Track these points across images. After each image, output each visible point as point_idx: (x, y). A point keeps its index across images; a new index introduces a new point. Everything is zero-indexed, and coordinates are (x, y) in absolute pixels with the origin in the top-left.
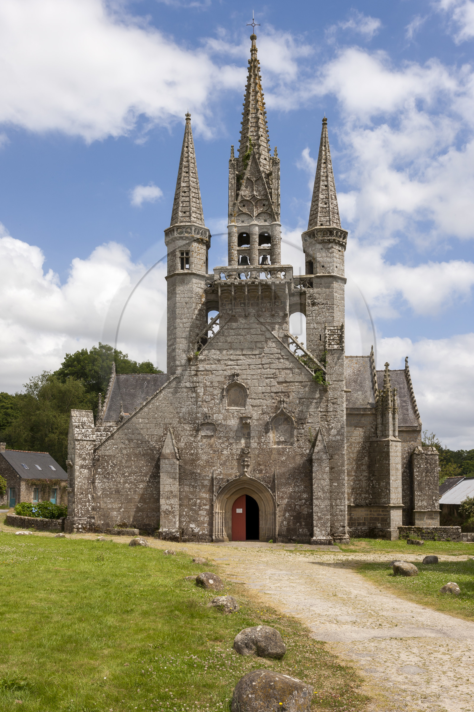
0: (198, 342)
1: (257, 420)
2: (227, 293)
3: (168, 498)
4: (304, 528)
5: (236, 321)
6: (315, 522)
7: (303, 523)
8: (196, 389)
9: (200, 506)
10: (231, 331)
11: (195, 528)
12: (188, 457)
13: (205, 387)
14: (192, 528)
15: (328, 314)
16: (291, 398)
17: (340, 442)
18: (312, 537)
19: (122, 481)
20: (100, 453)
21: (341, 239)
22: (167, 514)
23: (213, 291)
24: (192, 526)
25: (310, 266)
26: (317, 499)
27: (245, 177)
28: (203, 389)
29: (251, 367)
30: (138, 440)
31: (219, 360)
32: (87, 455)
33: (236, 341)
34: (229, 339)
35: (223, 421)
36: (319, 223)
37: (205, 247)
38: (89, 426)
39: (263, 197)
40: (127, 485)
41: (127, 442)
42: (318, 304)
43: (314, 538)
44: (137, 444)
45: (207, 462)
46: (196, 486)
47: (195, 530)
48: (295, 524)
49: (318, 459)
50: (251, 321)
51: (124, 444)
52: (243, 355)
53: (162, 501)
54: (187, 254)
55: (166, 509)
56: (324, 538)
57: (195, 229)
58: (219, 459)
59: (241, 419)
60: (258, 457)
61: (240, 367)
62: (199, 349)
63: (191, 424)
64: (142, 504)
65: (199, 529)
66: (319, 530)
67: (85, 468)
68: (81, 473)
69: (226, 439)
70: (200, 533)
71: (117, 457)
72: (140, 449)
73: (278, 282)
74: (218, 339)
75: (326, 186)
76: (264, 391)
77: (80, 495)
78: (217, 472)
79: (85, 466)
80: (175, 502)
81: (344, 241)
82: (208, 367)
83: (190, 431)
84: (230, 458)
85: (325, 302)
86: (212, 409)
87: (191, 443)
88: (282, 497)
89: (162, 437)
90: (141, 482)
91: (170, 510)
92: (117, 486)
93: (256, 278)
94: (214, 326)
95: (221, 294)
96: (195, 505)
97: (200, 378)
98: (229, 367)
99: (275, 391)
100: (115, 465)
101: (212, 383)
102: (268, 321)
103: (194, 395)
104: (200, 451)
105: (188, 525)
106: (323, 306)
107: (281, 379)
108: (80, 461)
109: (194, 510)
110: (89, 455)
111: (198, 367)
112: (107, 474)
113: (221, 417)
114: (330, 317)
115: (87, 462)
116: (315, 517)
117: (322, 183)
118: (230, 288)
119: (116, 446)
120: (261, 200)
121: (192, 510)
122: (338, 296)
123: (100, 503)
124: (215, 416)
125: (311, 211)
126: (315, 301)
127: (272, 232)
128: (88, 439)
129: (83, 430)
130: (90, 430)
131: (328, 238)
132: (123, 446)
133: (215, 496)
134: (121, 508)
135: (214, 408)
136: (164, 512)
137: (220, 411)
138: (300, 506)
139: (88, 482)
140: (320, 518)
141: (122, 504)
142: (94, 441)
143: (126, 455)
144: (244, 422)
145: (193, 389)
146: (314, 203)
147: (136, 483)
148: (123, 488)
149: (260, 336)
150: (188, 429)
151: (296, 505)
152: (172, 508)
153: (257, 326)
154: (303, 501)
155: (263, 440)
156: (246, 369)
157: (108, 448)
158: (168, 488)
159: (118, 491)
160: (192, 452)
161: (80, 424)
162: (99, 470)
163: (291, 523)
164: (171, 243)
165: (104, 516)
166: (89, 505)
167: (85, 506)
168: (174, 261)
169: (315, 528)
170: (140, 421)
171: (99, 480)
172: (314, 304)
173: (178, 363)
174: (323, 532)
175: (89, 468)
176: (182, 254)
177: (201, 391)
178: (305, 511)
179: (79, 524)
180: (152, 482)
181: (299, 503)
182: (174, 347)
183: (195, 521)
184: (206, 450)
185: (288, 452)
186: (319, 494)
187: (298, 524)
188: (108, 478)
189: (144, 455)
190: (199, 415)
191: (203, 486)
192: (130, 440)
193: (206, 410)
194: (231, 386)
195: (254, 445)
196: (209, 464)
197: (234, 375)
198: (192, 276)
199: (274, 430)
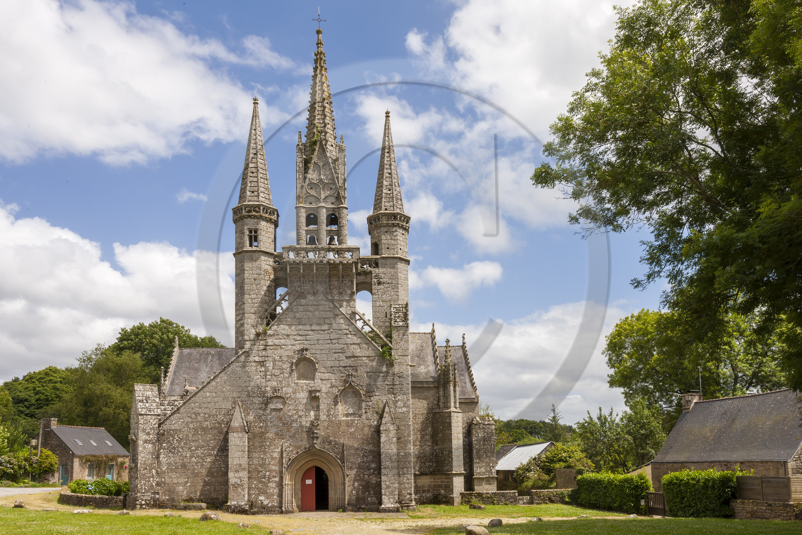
0: (267, 318)
1: (326, 393)
2: (295, 270)
3: (237, 471)
4: (372, 497)
5: (305, 298)
6: (383, 491)
7: (372, 492)
8: (265, 363)
9: (269, 478)
10: (300, 307)
11: (264, 501)
12: (257, 430)
13: (274, 361)
14: (261, 500)
15: (393, 293)
16: (359, 372)
17: (405, 414)
18: (381, 505)
19: (188, 455)
20: (165, 427)
21: (404, 224)
22: (236, 487)
23: (282, 269)
24: (261, 498)
25: (376, 248)
26: (385, 468)
27: (313, 161)
28: (272, 363)
29: (320, 342)
30: (205, 414)
31: (288, 336)
32: (151, 429)
33: (305, 317)
34: (298, 315)
35: (292, 394)
36: (383, 208)
37: (273, 226)
38: (154, 400)
39: (330, 181)
40: (194, 459)
41: (193, 416)
42: (384, 283)
43: (383, 506)
44: (205, 417)
45: (276, 434)
46: (265, 459)
48: (363, 493)
49: (386, 430)
50: (320, 298)
51: (191, 417)
52: (312, 330)
53: (231, 475)
54: (256, 232)
55: (235, 482)
56: (393, 506)
57: (264, 208)
58: (288, 431)
59: (310, 392)
60: (327, 428)
61: (309, 342)
62: (268, 324)
63: (260, 397)
64: (209, 478)
65: (268, 501)
66: (387, 498)
67: (149, 443)
68: (144, 448)
69: (295, 412)
70: (270, 505)
71: (183, 432)
72: (208, 423)
73: (346, 262)
74: (287, 315)
75: (390, 174)
76: (333, 365)
77: (143, 470)
78: (286, 444)
79: (150, 440)
80: (244, 475)
81: (407, 225)
82: (277, 342)
83: (259, 404)
84: (300, 430)
85: (390, 281)
86: (281, 382)
87: (260, 416)
88: (351, 468)
89: (231, 410)
90: (209, 455)
91: (239, 483)
92: (183, 460)
93: (324, 257)
94: (283, 302)
95: (290, 271)
96: (264, 478)
97: (269, 352)
98: (298, 342)
99: (344, 365)
100: (181, 439)
101: (281, 357)
102: (336, 298)
103: (263, 369)
104: (269, 423)
105: (257, 498)
106: (388, 285)
107: (349, 354)
108: (144, 436)
109: (263, 482)
110: (154, 430)
111: (267, 342)
112: (172, 448)
113: (290, 390)
114: (395, 296)
115: (151, 436)
116: (383, 486)
117: (385, 171)
118: (298, 266)
119: (182, 421)
120: (328, 183)
121: (261, 482)
122: (403, 276)
123: (164, 478)
124: (284, 389)
125: (376, 196)
126: (381, 280)
127: (339, 214)
128: (152, 413)
129: (147, 405)
130: (154, 405)
131: (393, 222)
132: (190, 420)
133: (285, 467)
134: (187, 482)
135: (283, 382)
136: (233, 485)
137: (289, 385)
138: (369, 476)
139: (152, 457)
140: (388, 487)
141: (188, 479)
142: (159, 415)
143: (193, 428)
144: (313, 395)
145: (262, 363)
146: (378, 189)
147: (204, 457)
148: (190, 462)
149: (328, 313)
150: (257, 402)
151: (364, 475)
152: (241, 481)
153: (326, 303)
154: (372, 471)
155: (332, 413)
156: (315, 344)
157: (174, 422)
158: (237, 461)
159: (184, 466)
160: (261, 425)
161: (144, 398)
162: (164, 445)
163: (360, 492)
164: (239, 221)
165: (169, 491)
166: (153, 481)
167: (149, 481)
168: (242, 238)
169: (383, 497)
170: (208, 395)
171: (164, 454)
172: (379, 283)
173: (246, 337)
174: (392, 500)
175: (153, 443)
176: (251, 232)
177: (270, 365)
178: (374, 480)
179: (143, 500)
180: (220, 455)
181: (368, 473)
182: (242, 322)
183: (265, 493)
184: (275, 423)
185: (357, 424)
186: (387, 463)
187: (367, 493)
188: (173, 453)
189: (211, 428)
190: (268, 389)
191: (273, 458)
192: (197, 414)
193: (275, 383)
194: (300, 360)
195: (324, 417)
196: (279, 436)
197: (303, 350)
198: (261, 253)
199: (342, 402)
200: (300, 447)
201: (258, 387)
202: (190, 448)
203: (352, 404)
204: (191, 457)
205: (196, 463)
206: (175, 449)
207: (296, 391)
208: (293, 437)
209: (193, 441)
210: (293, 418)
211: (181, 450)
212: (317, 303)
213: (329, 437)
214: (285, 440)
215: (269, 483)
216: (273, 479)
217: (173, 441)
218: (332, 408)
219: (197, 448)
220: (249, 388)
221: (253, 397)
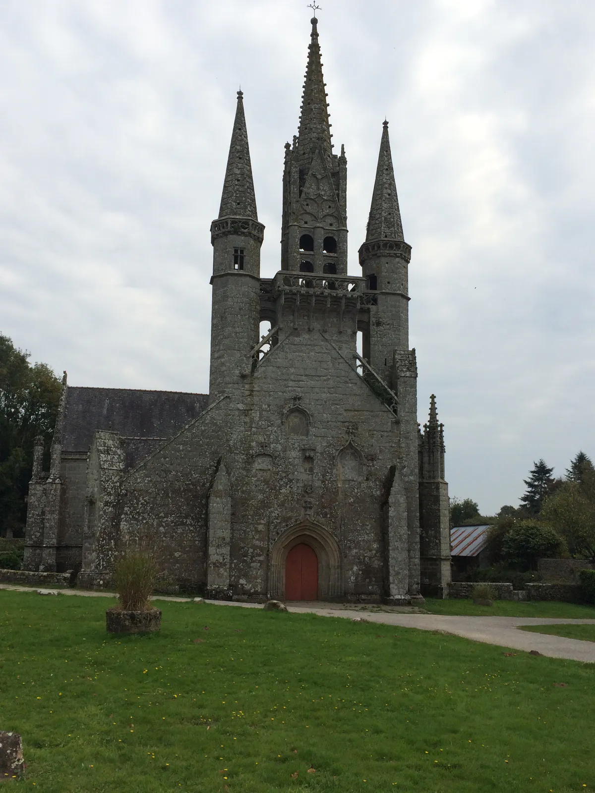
0: (253, 357)
1: (322, 454)
2: (291, 301)
3: (218, 546)
4: (374, 585)
5: (298, 335)
6: (391, 578)
7: (374, 579)
8: (250, 412)
9: (252, 557)
10: (293, 346)
11: (246, 585)
13: (262, 410)
15: (394, 336)
16: (360, 430)
17: (413, 483)
18: (388, 596)
19: (155, 523)
20: (126, 486)
23: (269, 298)
26: (394, 549)
27: (310, 173)
28: (258, 413)
29: (316, 390)
30: (177, 471)
31: (277, 380)
32: (112, 488)
33: (298, 358)
34: (290, 356)
35: (281, 453)
36: (383, 234)
38: (115, 451)
39: (329, 198)
40: (161, 528)
41: (163, 474)
42: (383, 323)
43: (391, 597)
44: (177, 476)
46: (249, 531)
48: (363, 580)
49: (395, 503)
50: (316, 337)
51: (160, 476)
52: (306, 375)
53: (212, 550)
54: (242, 252)
55: (217, 560)
56: (403, 598)
57: (253, 224)
60: (322, 497)
61: (302, 389)
62: (254, 365)
63: (244, 454)
64: (180, 554)
65: (250, 586)
66: (396, 587)
67: (109, 506)
68: (105, 512)
69: (284, 475)
70: (252, 591)
72: (180, 483)
73: (350, 296)
75: (389, 195)
76: (329, 420)
78: (273, 515)
79: (110, 503)
80: (226, 550)
81: (408, 255)
82: (265, 387)
83: (243, 463)
84: (290, 498)
85: (390, 322)
86: (269, 437)
87: (243, 478)
88: (350, 547)
90: (180, 525)
91: (221, 561)
92: (149, 529)
95: (285, 302)
96: (246, 555)
97: (256, 399)
98: (290, 388)
99: (342, 420)
101: (269, 406)
102: (334, 338)
103: (247, 420)
104: (253, 487)
105: (238, 581)
106: (388, 326)
107: (348, 407)
108: (105, 497)
109: (245, 561)
110: (115, 489)
111: (253, 387)
112: (136, 514)
113: (279, 447)
114: (396, 340)
115: (112, 497)
116: (391, 572)
117: (385, 191)
118: (294, 297)
120: (326, 200)
121: (242, 561)
122: (404, 317)
124: (272, 446)
126: (381, 320)
127: (337, 238)
128: (114, 468)
129: (109, 457)
131: (395, 252)
133: (272, 544)
135: (272, 437)
136: (214, 564)
137: (278, 440)
138: (370, 558)
140: (398, 573)
142: (121, 471)
143: (163, 490)
144: (307, 454)
145: (246, 412)
147: (174, 526)
148: (156, 533)
149: (325, 355)
150: (240, 460)
151: (365, 557)
153: (322, 343)
155: (328, 478)
156: (309, 393)
159: (149, 537)
160: (244, 489)
161: (106, 448)
162: (126, 509)
163: (360, 578)
166: (112, 555)
167: (108, 555)
168: (225, 259)
169: (391, 586)
171: (126, 521)
172: (378, 324)
173: (228, 379)
174: (401, 590)
175: (114, 506)
176: (236, 251)
177: (255, 415)
178: (376, 563)
179: (101, 580)
181: (369, 554)
183: (245, 576)
184: (261, 487)
185: (357, 493)
186: (396, 544)
187: (368, 580)
188: (136, 520)
190: (254, 444)
191: (257, 531)
192: (167, 471)
193: (261, 439)
194: (292, 411)
195: (318, 484)
196: (265, 505)
197: (295, 399)
198: (248, 278)
199: (339, 465)
200: (290, 518)
201: (241, 441)
203: (350, 468)
204: (160, 525)
206: (139, 515)
207: (286, 449)
208: (282, 505)
210: (283, 483)
211: (146, 517)
212: (312, 343)
213: (324, 507)
214: (272, 509)
215: (252, 562)
216: (257, 558)
217: (138, 504)
218: (328, 473)
220: (231, 443)
221: (235, 453)
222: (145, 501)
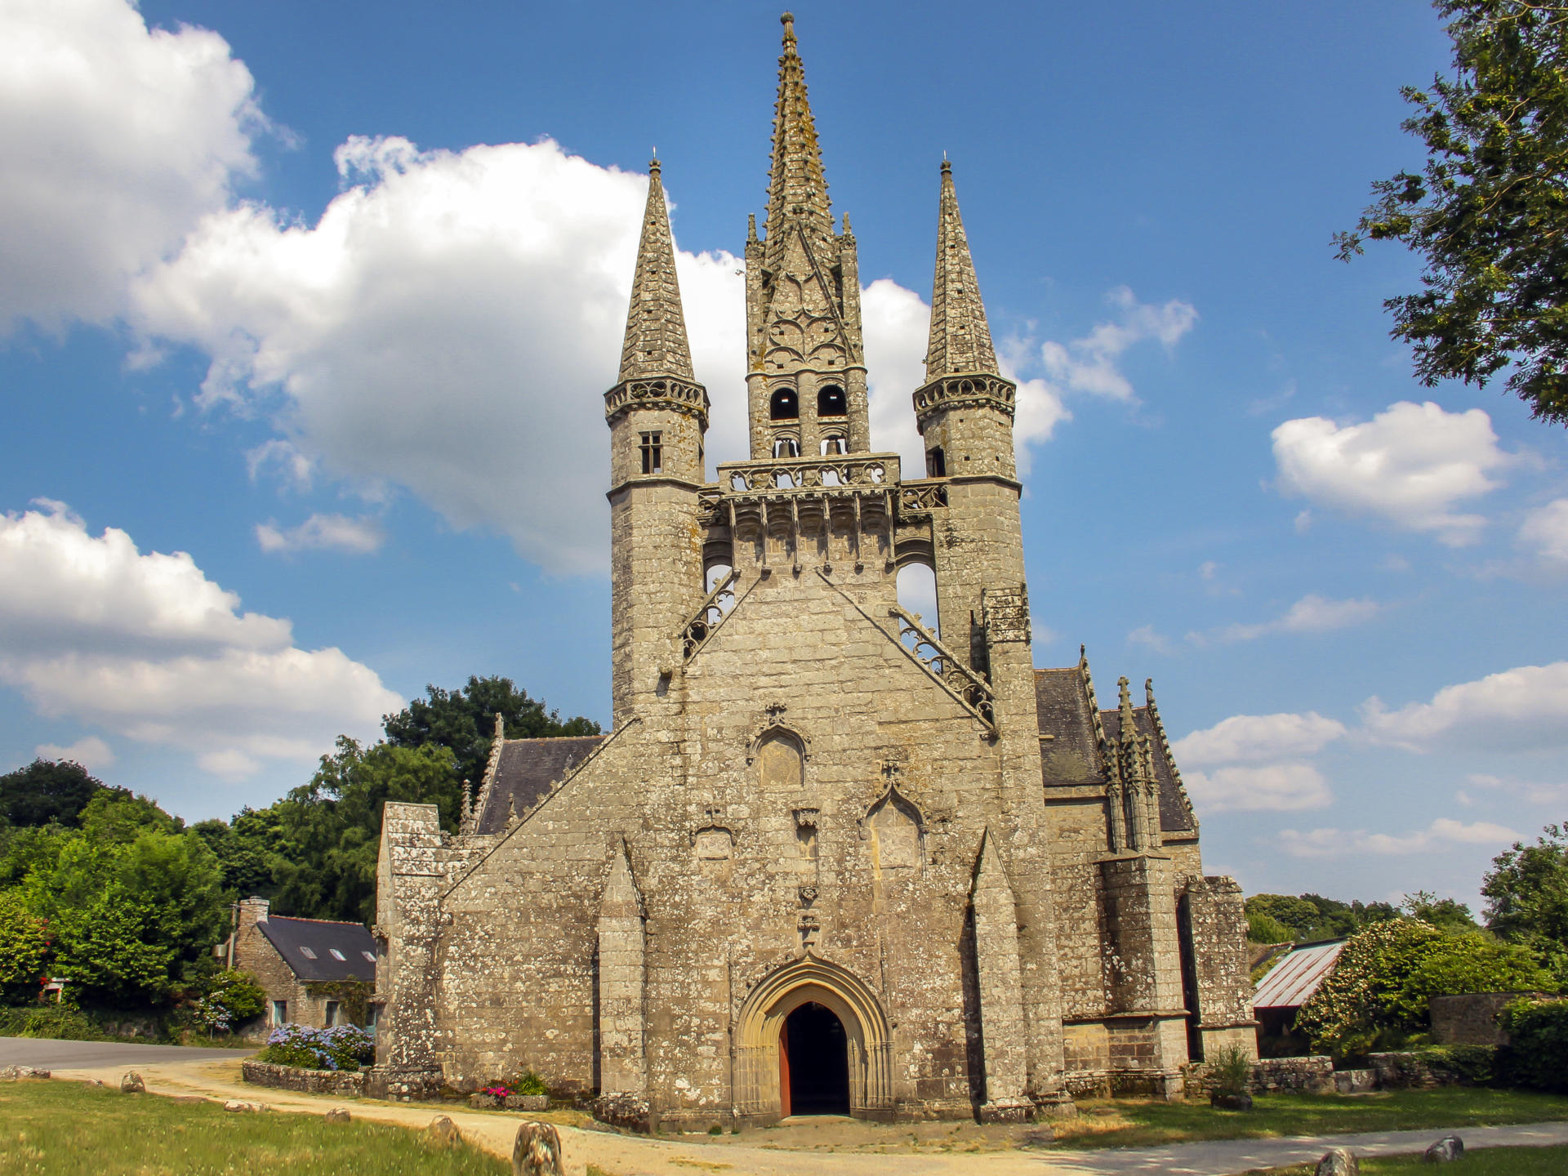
0: (685, 636)
1: (833, 816)
2: (750, 520)
3: (619, 1015)
4: (960, 1080)
5: (773, 584)
6: (988, 1065)
7: (959, 1068)
8: (682, 746)
9: (699, 1034)
10: (764, 607)
11: (689, 1090)
12: (666, 912)
13: (705, 740)
14: (680, 1090)
15: (986, 563)
16: (912, 760)
17: (1036, 862)
18: (984, 1103)
19: (506, 975)
20: (451, 905)
21: (1002, 400)
22: (618, 1055)
23: (718, 520)
24: (682, 1083)
25: (937, 460)
26: (990, 1004)
27: (783, 271)
28: (699, 746)
29: (816, 689)
30: (545, 873)
31: (736, 677)
32: (422, 911)
33: (776, 629)
34: (759, 626)
35: (750, 821)
36: (950, 367)
37: (695, 423)
38: (430, 841)
39: (822, 314)
40: (519, 984)
41: (518, 879)
42: (962, 540)
43: (989, 1104)
44: (544, 882)
45: (715, 923)
46: (689, 984)
47: (689, 1093)
48: (937, 1071)
49: (988, 906)
50: (810, 583)
51: (512, 883)
52: (794, 662)
53: (606, 1024)
54: (656, 439)
55: (617, 1043)
56: (1015, 1103)
57: (674, 386)
58: (743, 914)
59: (795, 814)
60: (840, 906)
61: (786, 690)
62: (687, 653)
63: (673, 831)
64: (556, 1032)
65: (698, 1091)
66: (999, 1083)
67: (418, 945)
68: (407, 955)
69: (757, 865)
70: (703, 1102)
71: (496, 917)
72: (551, 895)
73: (868, 492)
74: (732, 626)
76: (846, 746)
77: (405, 1010)
78: (739, 947)
79: (418, 938)
80: (634, 1022)
81: (1010, 402)
82: (711, 694)
83: (672, 847)
84: (771, 912)
85: (977, 536)
86: (723, 792)
87: (673, 878)
88: (903, 1005)
89: (604, 864)
90: (554, 976)
91: (625, 1044)
92: (494, 986)
93: (817, 484)
94: (722, 597)
95: (738, 522)
96: (687, 1031)
97: (693, 719)
98: (761, 691)
99: (873, 745)
100: (491, 936)
101: (720, 730)
102: (848, 581)
103: (678, 761)
104: (695, 895)
105: (672, 1084)
106: (973, 545)
107: (885, 716)
108: (407, 927)
109: (683, 1044)
110: (428, 912)
111: (688, 695)
112: (470, 958)
113: (745, 811)
114: (990, 570)
115: (423, 928)
116: (988, 1051)
117: (950, 286)
118: (756, 509)
119: (493, 890)
120: (818, 319)
122: (1006, 522)
123: (453, 1031)
124: (730, 809)
125: (931, 343)
126: (955, 534)
127: (846, 386)
128: (426, 872)
129: (414, 853)
130: (430, 852)
131: (975, 397)
132: (510, 889)
133: (737, 1006)
134: (504, 1042)
135: (728, 791)
136: (612, 1050)
137: (741, 797)
138: (949, 1025)
139: (425, 979)
140: (1002, 1054)
141: (507, 1033)
142: (441, 876)
143: (518, 909)
144: (801, 821)
145: (677, 747)
146: (935, 328)
147: (542, 979)
148: (510, 993)
149: (831, 617)
150: (667, 842)
151: (937, 1023)
152: (630, 1041)
153: (824, 593)
154: (956, 1012)
155: (849, 865)
156: (801, 695)
157: (473, 894)
158: (619, 990)
159: (497, 1002)
160: (677, 898)
161: (408, 835)
162: (452, 949)
163: (928, 1069)
164: (619, 418)
165: (464, 1061)
166: (428, 1036)
167: (418, 1037)
168: (625, 456)
169: (989, 1080)
170: (550, 828)
171: (452, 972)
172: (951, 543)
173: (637, 685)
174: (1012, 1088)
175: (427, 945)
176: (646, 440)
177: (694, 750)
178: (962, 1036)
179: (403, 1083)
180: (581, 976)
181: (946, 1017)
182: (628, 649)
183: (688, 1071)
184: (711, 893)
185: (914, 893)
186: (995, 991)
187: (946, 1071)
188: (472, 969)
189: (559, 909)
190: (692, 808)
191: (707, 983)
192: (526, 874)
193: (707, 796)
194: (767, 737)
195: (829, 878)
196: (719, 927)
197: (773, 711)
198: (668, 488)
199: (874, 838)
200: (773, 953)
201: (668, 806)
202: (510, 958)
203: (897, 842)
204: (515, 978)
205: (526, 994)
206: (476, 960)
207: (758, 813)
208: (755, 927)
209: (517, 940)
210: (754, 882)
211: (489, 963)
212: (803, 596)
213: (844, 926)
214: (735, 937)
215: (699, 1045)
216: (708, 1036)
217: (472, 939)
218: (850, 855)
219: (527, 958)
220: (647, 810)
221: (656, 830)
222: (487, 933)
